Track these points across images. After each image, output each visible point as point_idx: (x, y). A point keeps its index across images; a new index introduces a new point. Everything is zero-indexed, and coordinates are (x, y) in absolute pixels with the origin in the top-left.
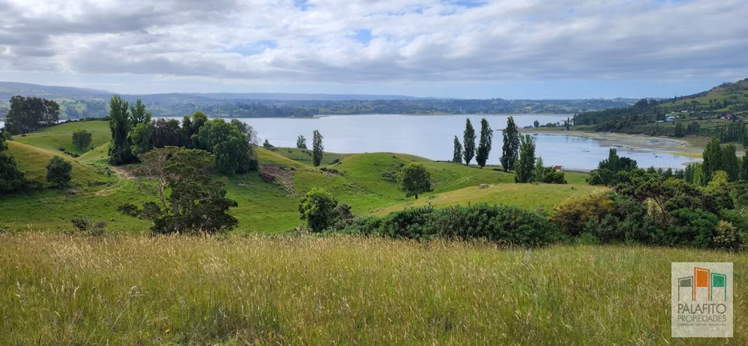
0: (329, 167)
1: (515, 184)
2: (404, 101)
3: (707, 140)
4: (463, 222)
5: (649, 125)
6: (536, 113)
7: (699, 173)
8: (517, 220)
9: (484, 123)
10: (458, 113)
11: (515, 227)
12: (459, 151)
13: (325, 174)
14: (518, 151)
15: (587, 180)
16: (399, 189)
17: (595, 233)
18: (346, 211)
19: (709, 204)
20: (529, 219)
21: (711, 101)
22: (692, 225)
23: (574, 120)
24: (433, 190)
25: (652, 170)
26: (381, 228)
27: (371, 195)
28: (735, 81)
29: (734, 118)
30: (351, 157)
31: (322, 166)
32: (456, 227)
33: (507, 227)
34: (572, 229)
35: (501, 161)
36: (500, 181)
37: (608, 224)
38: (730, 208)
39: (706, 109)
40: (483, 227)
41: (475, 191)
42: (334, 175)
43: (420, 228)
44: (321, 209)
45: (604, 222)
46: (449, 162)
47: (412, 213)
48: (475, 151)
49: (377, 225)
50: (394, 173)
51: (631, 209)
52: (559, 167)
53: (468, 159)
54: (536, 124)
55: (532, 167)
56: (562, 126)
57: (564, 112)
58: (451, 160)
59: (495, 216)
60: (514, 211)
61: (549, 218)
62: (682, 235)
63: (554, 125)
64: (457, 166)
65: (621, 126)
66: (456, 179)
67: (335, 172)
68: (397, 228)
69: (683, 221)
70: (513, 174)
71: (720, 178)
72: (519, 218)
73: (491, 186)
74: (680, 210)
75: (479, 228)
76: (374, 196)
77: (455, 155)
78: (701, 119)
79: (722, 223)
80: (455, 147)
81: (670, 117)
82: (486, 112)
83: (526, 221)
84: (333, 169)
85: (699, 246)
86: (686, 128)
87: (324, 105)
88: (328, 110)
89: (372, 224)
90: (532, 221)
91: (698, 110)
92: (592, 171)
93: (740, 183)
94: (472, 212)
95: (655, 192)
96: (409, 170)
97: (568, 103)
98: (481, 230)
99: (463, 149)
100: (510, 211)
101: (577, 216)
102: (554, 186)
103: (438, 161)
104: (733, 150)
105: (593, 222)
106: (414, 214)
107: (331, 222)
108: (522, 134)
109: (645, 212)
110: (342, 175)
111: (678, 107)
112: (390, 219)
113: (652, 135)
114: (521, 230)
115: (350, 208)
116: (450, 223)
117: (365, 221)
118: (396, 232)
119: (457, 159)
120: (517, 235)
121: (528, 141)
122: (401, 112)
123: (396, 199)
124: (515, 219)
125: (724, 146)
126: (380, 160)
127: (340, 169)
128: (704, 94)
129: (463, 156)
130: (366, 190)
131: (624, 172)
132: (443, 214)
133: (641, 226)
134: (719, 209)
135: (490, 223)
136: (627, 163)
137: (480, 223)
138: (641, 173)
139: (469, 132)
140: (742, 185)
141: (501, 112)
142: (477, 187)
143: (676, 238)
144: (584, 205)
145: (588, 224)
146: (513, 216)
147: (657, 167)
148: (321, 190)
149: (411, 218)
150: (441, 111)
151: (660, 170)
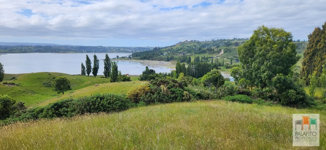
0: (8, 82)
1: (111, 83)
2: (53, 46)
3: (176, 62)
4: (88, 104)
5: (158, 57)
6: (117, 52)
7: (175, 74)
8: (114, 100)
9: (95, 57)
10: (82, 52)
11: (113, 103)
12: (84, 70)
13: (6, 86)
14: (111, 68)
15: (139, 79)
16: (53, 90)
17: (144, 101)
18: (22, 105)
19: (181, 86)
20: (118, 99)
21: (177, 48)
22: (176, 94)
23: (132, 55)
24: (72, 89)
25: (160, 74)
26: (44, 113)
27: (36, 95)
28: (183, 41)
29: (184, 54)
30: (22, 76)
31: (4, 81)
32: (85, 106)
33: (109, 103)
34: (136, 100)
35: (104, 73)
36: (104, 82)
37: (149, 97)
38: (187, 86)
39: (176, 51)
40: (98, 105)
41: (92, 88)
42: (13, 86)
43: (67, 109)
44: (5, 106)
45: (147, 96)
46: (79, 75)
47: (61, 103)
48: (92, 70)
49: (42, 111)
50: (50, 82)
51: (156, 90)
52: (128, 75)
53: (89, 73)
54: (118, 57)
55: (117, 75)
56: (128, 58)
57: (128, 52)
58: (80, 74)
59: (104, 99)
60: (112, 96)
61: (126, 97)
62: (173, 98)
63: (125, 57)
64: (83, 77)
65: (149, 57)
66: (83, 83)
67: (13, 84)
68: (53, 111)
69: (173, 92)
70: (109, 79)
71: (181, 75)
72: (114, 99)
73: (101, 84)
74: (172, 88)
75: (97, 106)
76: (39, 95)
77: (82, 71)
78: (174, 54)
79: (185, 92)
80: (82, 68)
81: (165, 53)
82: (95, 52)
83: (117, 100)
84: (12, 83)
85: (179, 101)
86: (170, 58)
87: (3, 48)
88: (6, 51)
89: (38, 111)
90: (120, 99)
91: (173, 51)
92: (140, 75)
93: (187, 77)
94: (93, 98)
95: (164, 83)
96: (58, 80)
97: (130, 48)
98: (98, 106)
99: (86, 69)
100: (110, 96)
101: (137, 95)
102: (127, 82)
103: (74, 75)
104: (184, 65)
105: (143, 97)
106: (63, 103)
107: (12, 113)
108: (112, 61)
109: (161, 91)
110: (18, 85)
111: (167, 50)
112: (49, 107)
113: (160, 61)
114: (115, 104)
115: (24, 104)
116: (82, 105)
117: (34, 110)
118: (53, 113)
119: (83, 73)
120: (114, 106)
121: (114, 64)
122: (52, 52)
123: (52, 95)
124: (113, 99)
125: (181, 64)
126: (41, 76)
127: (16, 82)
128: (174, 46)
129: (86, 72)
130: (33, 92)
131: (151, 75)
132: (78, 101)
133: (160, 96)
134: (183, 87)
135: (102, 102)
136: (152, 71)
137: (97, 103)
138: (157, 75)
139: (88, 61)
140: (188, 77)
141: (102, 52)
142: (94, 86)
143: (172, 99)
144: (139, 90)
145: (142, 98)
146: (112, 98)
147: (162, 73)
148: (5, 96)
149: (61, 105)
150: (73, 51)
151: (163, 73)
